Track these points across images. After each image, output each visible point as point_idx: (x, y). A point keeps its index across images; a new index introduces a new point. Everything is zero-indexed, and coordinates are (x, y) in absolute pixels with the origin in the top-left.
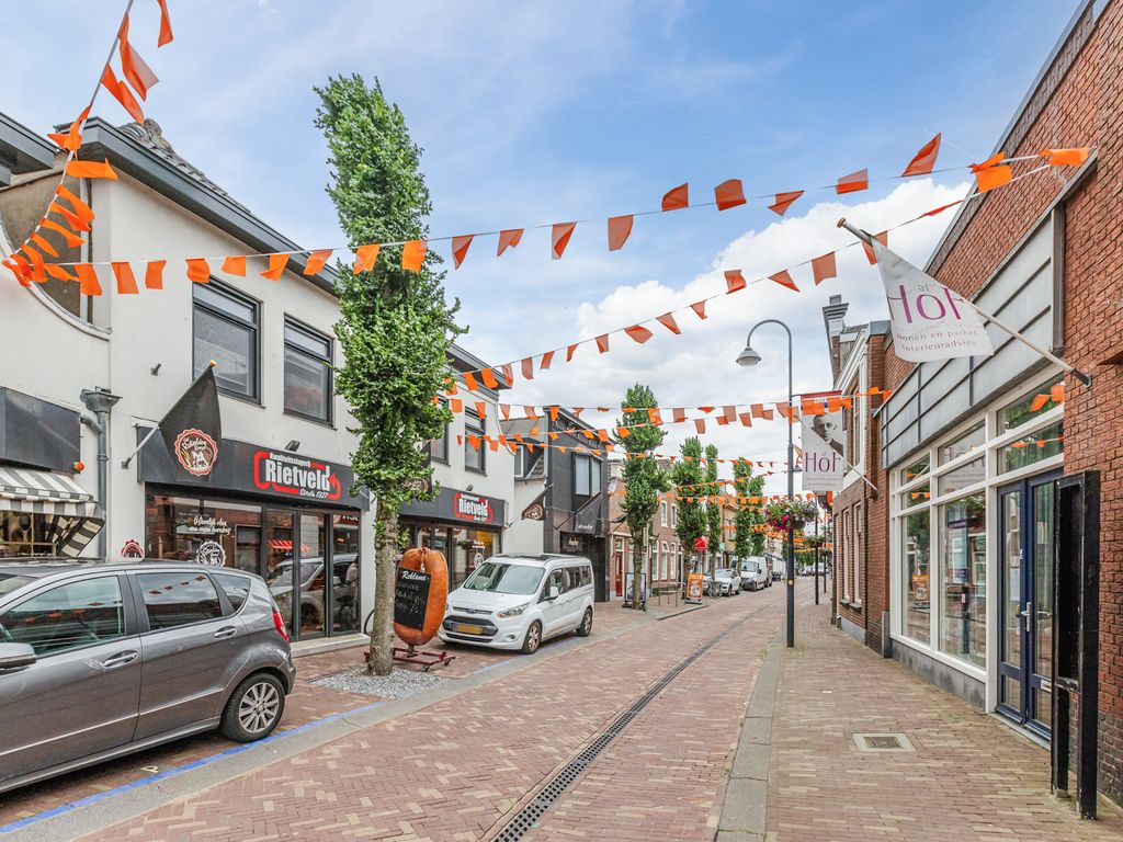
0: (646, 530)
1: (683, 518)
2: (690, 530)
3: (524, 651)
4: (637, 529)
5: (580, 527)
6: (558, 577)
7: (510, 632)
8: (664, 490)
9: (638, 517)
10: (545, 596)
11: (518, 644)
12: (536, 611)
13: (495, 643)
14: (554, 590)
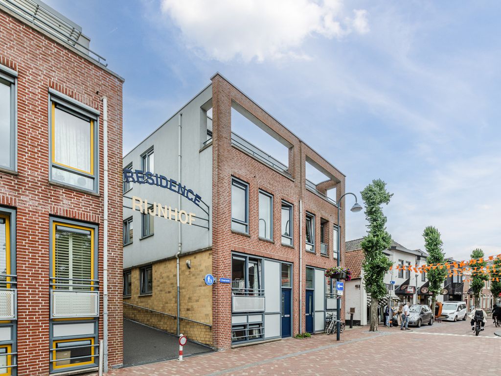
0: (480, 293)
1: (494, 286)
2: (497, 290)
3: (454, 321)
4: (476, 292)
5: (457, 293)
6: (460, 306)
7: (452, 317)
8: (486, 280)
9: (477, 289)
10: (458, 310)
11: (453, 320)
12: (456, 313)
13: (448, 319)
14: (460, 309)
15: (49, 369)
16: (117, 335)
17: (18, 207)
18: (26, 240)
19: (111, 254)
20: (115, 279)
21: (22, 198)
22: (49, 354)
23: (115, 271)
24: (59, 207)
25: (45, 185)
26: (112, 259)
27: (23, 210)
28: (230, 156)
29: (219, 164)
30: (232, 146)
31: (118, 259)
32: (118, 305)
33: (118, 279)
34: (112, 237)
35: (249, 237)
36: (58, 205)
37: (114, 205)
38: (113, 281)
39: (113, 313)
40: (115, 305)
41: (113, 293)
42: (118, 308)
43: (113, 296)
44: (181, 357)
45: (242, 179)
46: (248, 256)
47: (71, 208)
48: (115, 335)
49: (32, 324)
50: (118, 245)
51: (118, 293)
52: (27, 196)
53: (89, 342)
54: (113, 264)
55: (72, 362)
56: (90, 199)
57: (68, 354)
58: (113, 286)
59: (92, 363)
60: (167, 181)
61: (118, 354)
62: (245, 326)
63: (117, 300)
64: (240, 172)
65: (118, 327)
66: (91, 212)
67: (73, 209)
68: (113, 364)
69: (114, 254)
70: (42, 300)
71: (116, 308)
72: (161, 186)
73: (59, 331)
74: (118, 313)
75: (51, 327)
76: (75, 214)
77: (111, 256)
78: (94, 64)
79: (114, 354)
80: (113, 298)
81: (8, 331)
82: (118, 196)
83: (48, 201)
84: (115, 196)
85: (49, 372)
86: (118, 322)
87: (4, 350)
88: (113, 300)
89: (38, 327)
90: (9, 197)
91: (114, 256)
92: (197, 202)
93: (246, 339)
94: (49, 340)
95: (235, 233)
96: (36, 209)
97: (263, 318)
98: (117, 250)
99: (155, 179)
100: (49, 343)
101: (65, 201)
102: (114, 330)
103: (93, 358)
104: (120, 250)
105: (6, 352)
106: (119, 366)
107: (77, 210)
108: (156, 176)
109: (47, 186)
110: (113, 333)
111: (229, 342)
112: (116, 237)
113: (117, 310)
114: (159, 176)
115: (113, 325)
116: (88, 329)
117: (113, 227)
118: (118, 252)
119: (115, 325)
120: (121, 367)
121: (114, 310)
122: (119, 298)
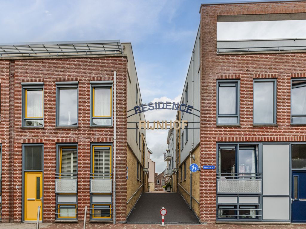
15: (90, 217)
16: (122, 204)
17: (79, 142)
18: (81, 157)
19: (119, 158)
20: (121, 172)
21: (80, 138)
22: (90, 211)
23: (121, 168)
24: (94, 138)
25: (88, 129)
26: (119, 161)
27: (80, 143)
28: (215, 64)
29: (203, 75)
30: (218, 55)
31: (123, 161)
32: (122, 187)
33: (123, 172)
34: (120, 148)
35: (239, 127)
36: (93, 137)
37: (120, 130)
38: (120, 173)
39: (120, 191)
40: (121, 187)
41: (120, 180)
42: (123, 188)
43: (120, 181)
44: (163, 223)
45: (230, 78)
46: (238, 144)
47: (99, 137)
48: (121, 204)
49: (83, 195)
50: (123, 152)
51: (123, 180)
52: (82, 136)
53: (108, 206)
54: (120, 163)
55: (102, 216)
56: (108, 130)
57: (99, 212)
58: (120, 176)
59: (110, 218)
60: (164, 104)
61: (122, 215)
62: (235, 206)
63: (122, 184)
64: (228, 73)
65: (123, 200)
66: (109, 137)
67: (100, 137)
68: (120, 221)
69: (120, 158)
70: (87, 184)
71: (121, 188)
72: (159, 108)
73: (95, 200)
74: (123, 191)
75: (91, 197)
76: (101, 140)
77: (119, 159)
78: (110, 57)
79: (120, 215)
80: (120, 183)
81: (75, 198)
82: (123, 124)
83: (89, 136)
84: (121, 124)
85: (90, 219)
86: (123, 197)
87: (74, 206)
88: (120, 184)
89: (85, 197)
90: (75, 138)
91: (120, 159)
92: (189, 111)
93: (236, 217)
94: (90, 204)
95: (221, 127)
96: (85, 142)
97: (261, 201)
98: (122, 155)
99: (154, 106)
100: (90, 205)
101: (97, 134)
102: (120, 201)
103: (111, 215)
104: (124, 155)
105: (75, 207)
106: (123, 222)
107: (102, 137)
108: (156, 104)
109: (89, 129)
110: (119, 202)
111: (213, 218)
112: (122, 148)
113: (122, 190)
114: (157, 103)
115: (120, 198)
116: (108, 200)
117: (120, 143)
118: (123, 156)
119: (121, 198)
120: (124, 223)
121: (120, 190)
122: (123, 183)
